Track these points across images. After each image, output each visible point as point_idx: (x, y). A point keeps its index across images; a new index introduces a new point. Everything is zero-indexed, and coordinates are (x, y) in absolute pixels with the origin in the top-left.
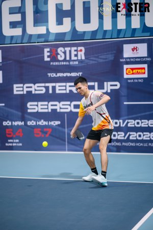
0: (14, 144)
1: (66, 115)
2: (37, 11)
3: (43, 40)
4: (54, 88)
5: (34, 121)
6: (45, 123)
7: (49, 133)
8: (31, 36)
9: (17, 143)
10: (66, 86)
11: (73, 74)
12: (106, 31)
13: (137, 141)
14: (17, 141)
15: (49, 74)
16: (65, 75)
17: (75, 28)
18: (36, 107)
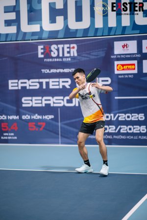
0: (9, 138)
1: (59, 109)
2: (31, 10)
3: (37, 37)
4: (48, 84)
5: (29, 115)
6: (39, 117)
7: (43, 127)
8: (25, 34)
9: (12, 136)
10: (59, 82)
11: (66, 70)
12: (97, 29)
13: (127, 134)
14: (12, 134)
15: (43, 70)
16: (58, 71)
17: (67, 26)
18: (30, 102)
